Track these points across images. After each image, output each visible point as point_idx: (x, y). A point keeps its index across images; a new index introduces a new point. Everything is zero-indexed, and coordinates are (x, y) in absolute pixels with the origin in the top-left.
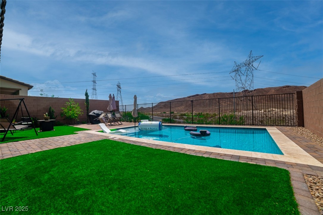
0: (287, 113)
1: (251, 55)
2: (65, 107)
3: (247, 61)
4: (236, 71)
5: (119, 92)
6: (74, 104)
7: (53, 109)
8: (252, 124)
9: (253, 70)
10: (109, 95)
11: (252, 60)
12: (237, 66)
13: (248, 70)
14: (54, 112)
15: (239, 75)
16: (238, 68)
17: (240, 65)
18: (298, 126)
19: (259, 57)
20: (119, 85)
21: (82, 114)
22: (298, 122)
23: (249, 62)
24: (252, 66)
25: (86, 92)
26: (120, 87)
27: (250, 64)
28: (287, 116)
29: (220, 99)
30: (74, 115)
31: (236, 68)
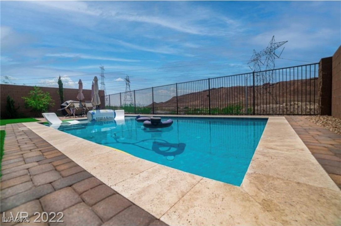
0: (312, 107)
1: (273, 40)
2: (29, 96)
3: (268, 49)
4: (255, 60)
5: (128, 86)
6: (42, 93)
7: (12, 99)
8: (253, 113)
9: (274, 58)
10: (79, 80)
11: (273, 47)
12: (256, 55)
13: (269, 59)
14: (14, 102)
15: (259, 65)
16: (257, 57)
17: (259, 53)
18: (321, 115)
19: (283, 43)
20: (128, 78)
21: (54, 105)
22: (321, 108)
23: (271, 50)
24: (274, 53)
25: (59, 80)
26: (129, 81)
27: (272, 51)
28: (312, 110)
29: (210, 80)
30: (39, 106)
31: (256, 57)
